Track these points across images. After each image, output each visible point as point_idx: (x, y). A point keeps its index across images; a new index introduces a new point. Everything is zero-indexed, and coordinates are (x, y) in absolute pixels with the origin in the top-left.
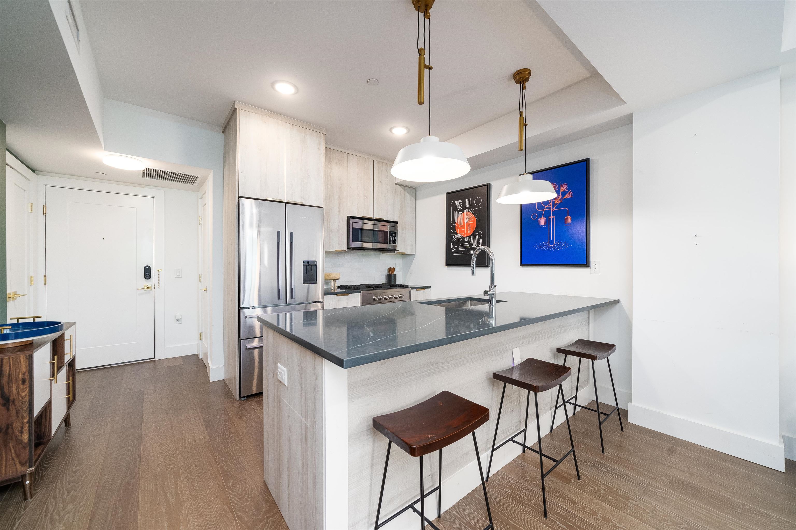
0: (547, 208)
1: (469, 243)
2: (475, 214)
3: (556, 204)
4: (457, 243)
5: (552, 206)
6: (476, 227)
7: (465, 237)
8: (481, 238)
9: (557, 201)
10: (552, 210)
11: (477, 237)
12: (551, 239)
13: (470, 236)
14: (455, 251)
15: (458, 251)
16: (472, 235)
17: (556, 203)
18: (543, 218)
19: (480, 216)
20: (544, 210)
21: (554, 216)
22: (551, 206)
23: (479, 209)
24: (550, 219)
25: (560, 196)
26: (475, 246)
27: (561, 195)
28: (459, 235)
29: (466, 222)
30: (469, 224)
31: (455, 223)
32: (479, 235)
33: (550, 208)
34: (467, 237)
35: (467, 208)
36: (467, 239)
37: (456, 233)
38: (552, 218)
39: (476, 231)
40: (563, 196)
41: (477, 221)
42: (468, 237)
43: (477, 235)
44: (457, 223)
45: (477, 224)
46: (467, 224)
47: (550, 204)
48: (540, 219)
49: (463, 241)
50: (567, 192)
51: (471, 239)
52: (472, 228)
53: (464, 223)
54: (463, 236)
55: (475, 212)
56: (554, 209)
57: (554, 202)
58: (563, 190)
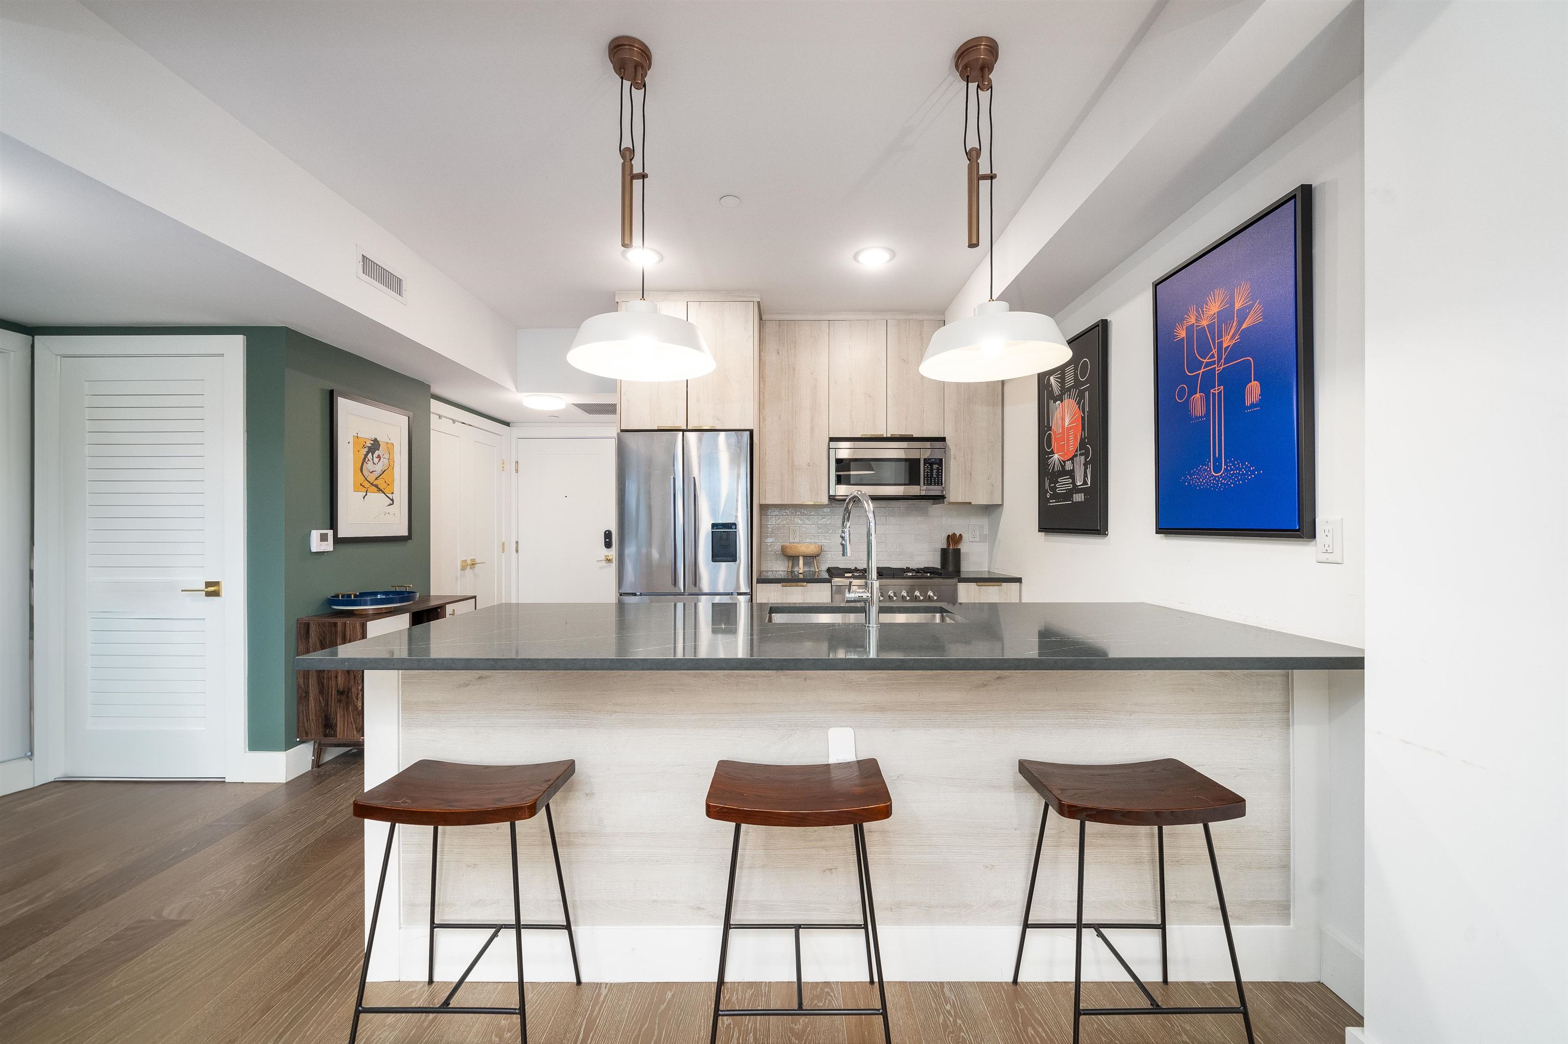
0: (1208, 364)
1: (1072, 475)
2: (1079, 403)
3: (1226, 349)
4: (1055, 476)
5: (1216, 359)
6: (1082, 434)
7: (1064, 462)
8: (1090, 463)
9: (1228, 340)
10: (1217, 369)
11: (1083, 458)
12: (1217, 456)
13: (1072, 459)
14: (1051, 497)
15: (1055, 495)
16: (1075, 456)
17: (1224, 346)
18: (1198, 395)
19: (1087, 409)
20: (1201, 371)
21: (1222, 387)
22: (1216, 356)
23: (1087, 388)
24: (1214, 395)
25: (1234, 324)
26: (1081, 484)
27: (1236, 319)
28: (1056, 456)
29: (1067, 424)
30: (1071, 428)
31: (1051, 429)
32: (1086, 455)
33: (1214, 363)
34: (1068, 461)
35: (1067, 390)
36: (1069, 466)
37: (1052, 452)
38: (1217, 392)
39: (1082, 444)
40: (1241, 322)
41: (1083, 418)
43: (1082, 454)
44: (1053, 427)
45: (1083, 428)
46: (1069, 429)
47: (1214, 351)
48: (1194, 398)
49: (1063, 471)
50: (1251, 308)
51: (1074, 466)
52: (1075, 437)
53: (1063, 427)
54: (1063, 459)
55: (1081, 399)
56: (1221, 366)
57: (1220, 344)
58: (1240, 304)
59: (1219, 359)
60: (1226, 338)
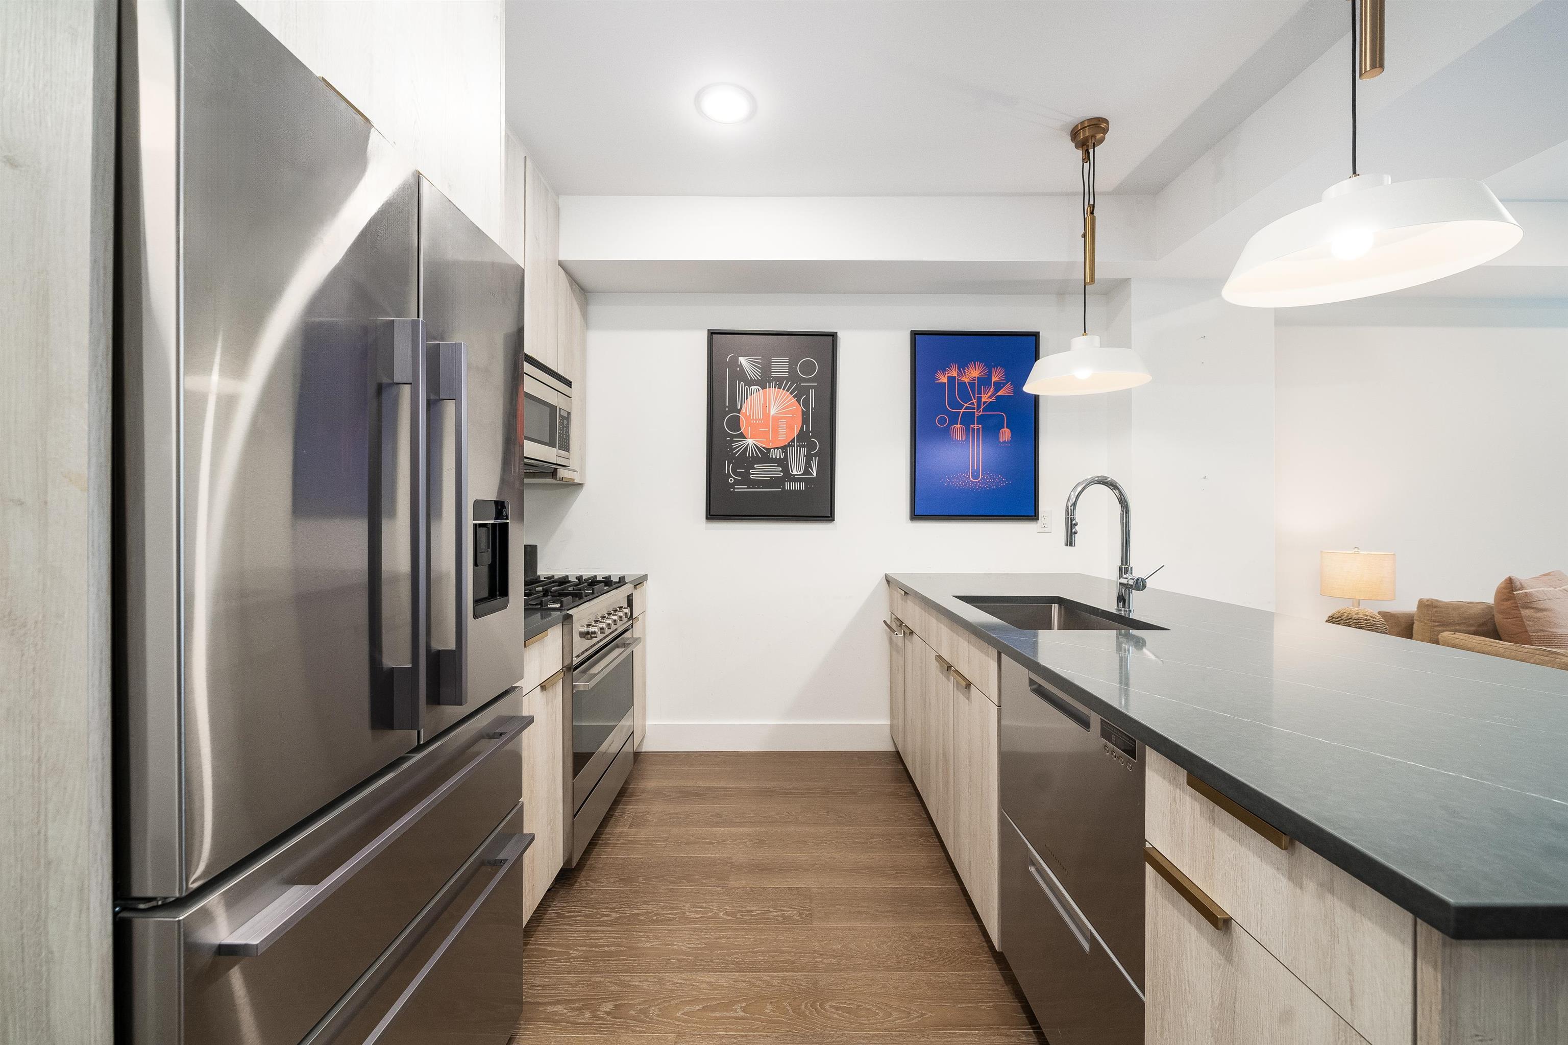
0: (967, 408)
1: (783, 463)
2: (798, 398)
3: (985, 403)
4: (746, 461)
5: (976, 406)
6: (802, 427)
7: (768, 450)
8: (815, 455)
9: (986, 398)
10: (976, 413)
11: (804, 451)
12: (975, 468)
13: (784, 448)
14: (737, 482)
15: (746, 480)
16: (789, 445)
17: (983, 400)
18: (959, 426)
19: (811, 404)
20: (962, 411)
21: (981, 426)
22: (976, 404)
23: (812, 387)
24: (973, 429)
25: (992, 389)
26: (799, 473)
27: (992, 387)
28: (749, 441)
29: (773, 412)
30: (782, 418)
31: (739, 411)
32: (811, 446)
33: (974, 408)
34: (774, 449)
35: (776, 379)
36: (777, 454)
37: (742, 436)
38: (976, 428)
39: (802, 436)
40: (997, 390)
41: (805, 413)
42: (778, 448)
43: (803, 446)
44: (743, 410)
45: (805, 420)
46: (776, 419)
47: (974, 401)
48: (954, 427)
49: (764, 456)
50: (1004, 384)
51: (786, 456)
52: (791, 428)
53: (766, 414)
54: (764, 446)
55: (800, 394)
56: (980, 412)
57: (979, 399)
58: (996, 379)
59: (979, 407)
60: (984, 396)
